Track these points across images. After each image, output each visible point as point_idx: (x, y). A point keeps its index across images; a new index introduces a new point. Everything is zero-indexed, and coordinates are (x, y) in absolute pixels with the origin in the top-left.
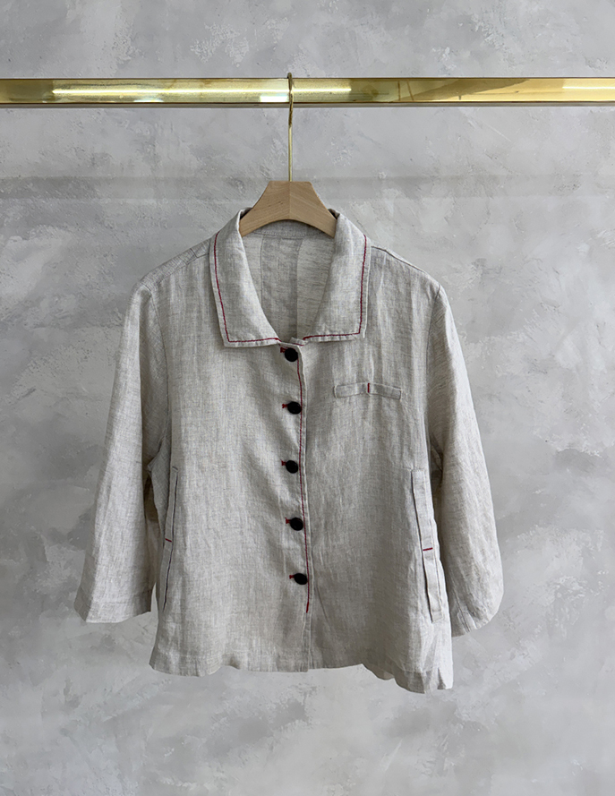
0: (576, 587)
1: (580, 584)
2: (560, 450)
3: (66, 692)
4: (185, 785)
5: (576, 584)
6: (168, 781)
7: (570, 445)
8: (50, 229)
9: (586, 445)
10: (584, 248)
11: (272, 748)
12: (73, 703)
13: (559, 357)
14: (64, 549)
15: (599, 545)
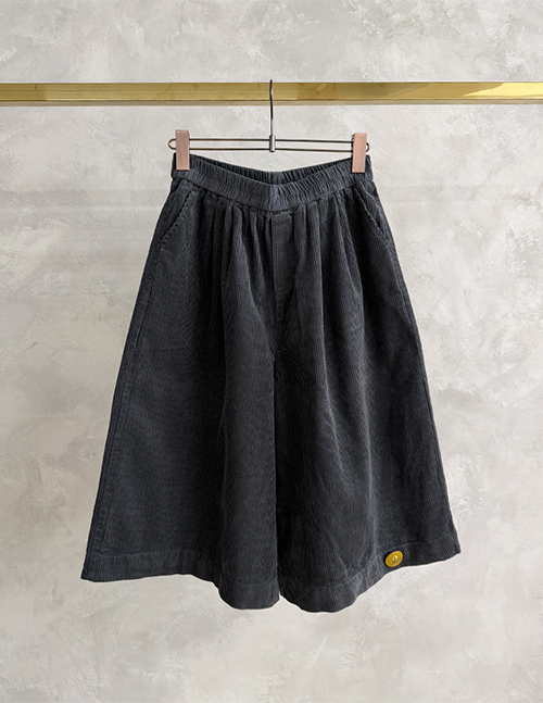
0: (462, 502)
1: (465, 500)
2: (441, 389)
3: (54, 592)
4: (150, 675)
5: (462, 500)
6: (135, 671)
7: (450, 385)
8: (53, 222)
9: (461, 386)
10: (451, 234)
11: (220, 642)
12: (60, 602)
13: (436, 316)
14: (56, 471)
15: (478, 467)
